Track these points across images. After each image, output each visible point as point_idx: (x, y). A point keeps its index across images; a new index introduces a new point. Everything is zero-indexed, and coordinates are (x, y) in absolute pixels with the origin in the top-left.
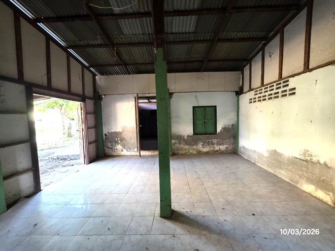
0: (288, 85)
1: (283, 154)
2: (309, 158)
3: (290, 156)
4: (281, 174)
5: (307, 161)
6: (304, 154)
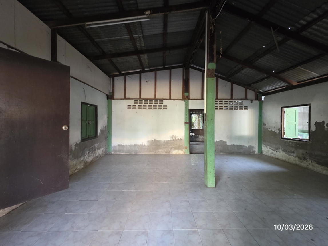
0: (162, 103)
1: (160, 140)
3: (165, 140)
4: (160, 152)
5: (174, 140)
6: (172, 137)
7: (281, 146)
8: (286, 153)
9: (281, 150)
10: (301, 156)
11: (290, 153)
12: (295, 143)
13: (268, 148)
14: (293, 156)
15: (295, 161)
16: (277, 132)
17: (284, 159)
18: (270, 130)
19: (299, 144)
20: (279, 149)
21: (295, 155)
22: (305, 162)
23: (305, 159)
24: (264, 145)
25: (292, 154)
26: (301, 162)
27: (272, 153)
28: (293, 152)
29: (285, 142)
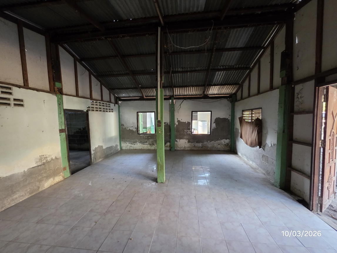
2: (45, 161)
4: (16, 199)
5: (44, 164)
6: (41, 159)
7: (138, 140)
8: (142, 144)
9: (138, 143)
10: (151, 143)
11: (144, 143)
12: (147, 136)
13: (127, 144)
14: (146, 144)
15: (148, 147)
16: (135, 130)
17: (140, 148)
18: (128, 129)
19: (149, 136)
20: (137, 142)
21: (147, 143)
22: (153, 146)
23: (153, 144)
24: (123, 141)
25: (146, 143)
26: (151, 147)
27: (131, 146)
28: (147, 142)
29: (141, 136)
